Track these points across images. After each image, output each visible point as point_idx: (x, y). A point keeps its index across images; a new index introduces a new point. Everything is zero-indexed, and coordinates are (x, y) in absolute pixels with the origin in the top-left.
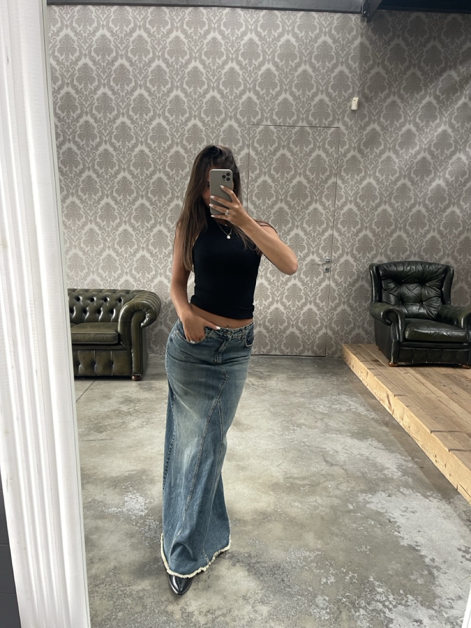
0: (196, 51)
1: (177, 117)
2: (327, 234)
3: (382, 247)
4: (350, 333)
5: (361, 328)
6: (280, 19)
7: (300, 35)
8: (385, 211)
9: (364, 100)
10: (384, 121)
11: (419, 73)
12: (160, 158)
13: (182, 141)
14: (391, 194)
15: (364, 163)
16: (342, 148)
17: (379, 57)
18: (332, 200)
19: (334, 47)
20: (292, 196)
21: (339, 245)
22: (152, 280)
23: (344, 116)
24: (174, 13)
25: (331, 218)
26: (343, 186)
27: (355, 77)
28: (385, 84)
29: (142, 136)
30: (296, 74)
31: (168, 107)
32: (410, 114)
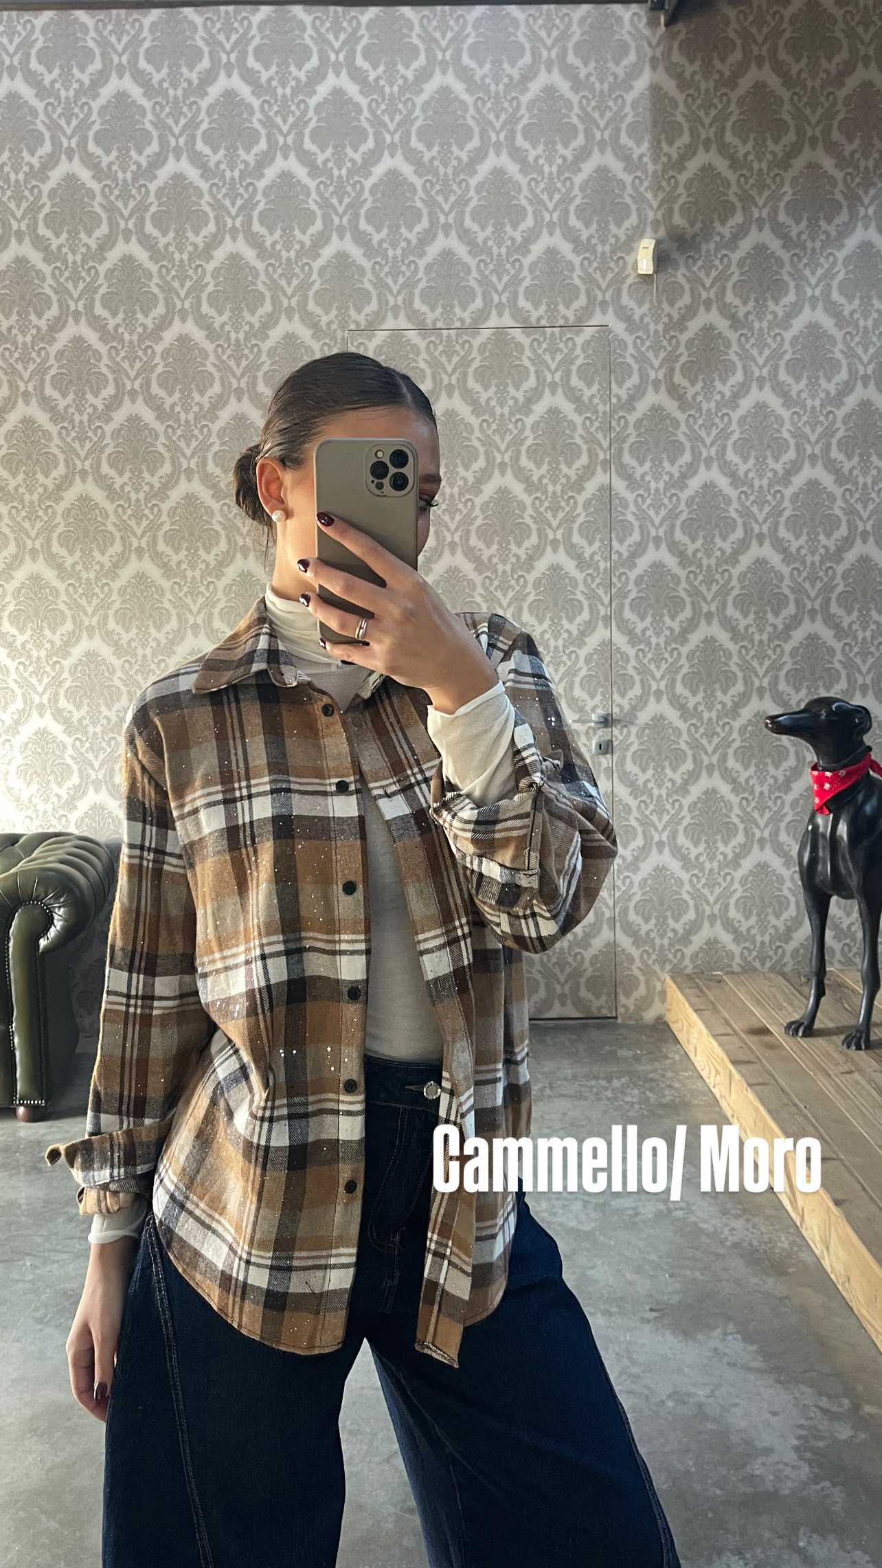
0: (177, 130)
1: (130, 319)
2: (593, 641)
3: (761, 672)
4: (686, 939)
5: (718, 923)
6: (417, 30)
7: (479, 73)
8: (760, 563)
9: (675, 245)
10: (737, 302)
11: (828, 164)
12: (82, 438)
13: (147, 385)
14: (776, 513)
15: (688, 425)
16: (620, 385)
17: (707, 122)
18: (602, 541)
19: (575, 99)
20: (483, 533)
21: (631, 671)
22: (70, 804)
23: (619, 291)
24: (110, 27)
25: (601, 592)
26: (630, 497)
27: (641, 181)
28: (733, 198)
29: (26, 375)
30: (473, 182)
31: (102, 291)
32: (813, 281)
